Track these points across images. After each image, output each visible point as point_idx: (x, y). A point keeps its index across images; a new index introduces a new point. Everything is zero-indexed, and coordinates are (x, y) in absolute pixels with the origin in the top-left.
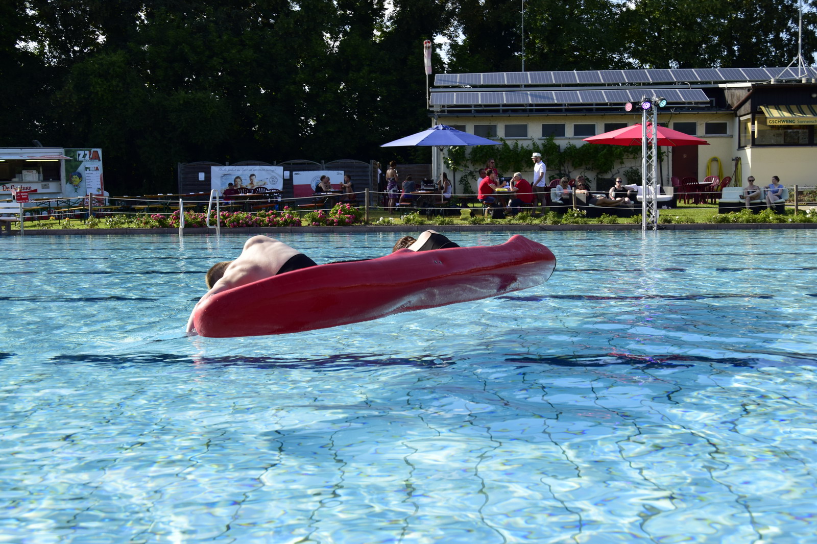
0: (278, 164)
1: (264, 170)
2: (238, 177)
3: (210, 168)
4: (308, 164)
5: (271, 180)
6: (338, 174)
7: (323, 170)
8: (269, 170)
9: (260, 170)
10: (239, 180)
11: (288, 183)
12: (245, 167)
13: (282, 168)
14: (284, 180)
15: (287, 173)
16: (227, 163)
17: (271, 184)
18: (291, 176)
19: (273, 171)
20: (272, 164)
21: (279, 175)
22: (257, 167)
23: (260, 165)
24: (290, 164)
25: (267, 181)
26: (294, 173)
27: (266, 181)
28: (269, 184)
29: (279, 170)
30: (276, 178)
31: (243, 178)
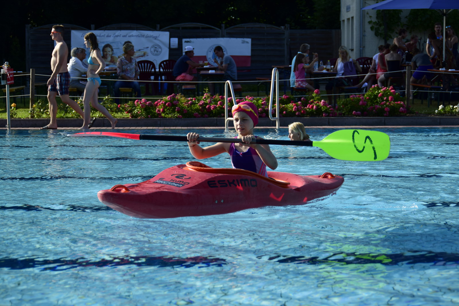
0: (161, 29)
1: (143, 36)
2: (108, 46)
3: (70, 33)
4: (203, 28)
5: (152, 50)
6: (243, 42)
7: (223, 36)
8: (150, 37)
9: (138, 36)
10: (109, 49)
11: (175, 52)
12: (118, 32)
13: (167, 34)
14: (171, 50)
15: (175, 41)
16: (93, 26)
18: (180, 44)
19: (156, 38)
20: (154, 29)
21: (164, 43)
22: (135, 33)
23: (137, 29)
24: (179, 28)
25: (148, 51)
26: (184, 40)
27: (145, 50)
28: (150, 54)
29: (164, 36)
30: (160, 47)
31: (114, 46)
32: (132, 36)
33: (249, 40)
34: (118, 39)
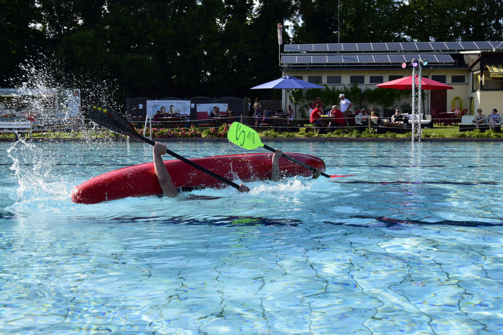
0: (187, 99)
1: (179, 103)
2: (163, 107)
3: (146, 101)
4: (206, 99)
5: (183, 109)
6: (224, 105)
7: (215, 103)
8: (182, 103)
9: (176, 103)
10: (163, 109)
11: (193, 111)
12: (168, 101)
13: (190, 101)
14: (191, 109)
15: (193, 105)
16: (156, 98)
17: (183, 111)
18: (195, 106)
19: (184, 104)
20: (184, 99)
21: (188, 106)
22: (175, 101)
23: (176, 100)
24: (195, 99)
25: (181, 110)
26: (197, 105)
27: (180, 109)
28: (182, 111)
29: (188, 103)
30: (186, 108)
31: (166, 107)
32: (174, 103)
33: (227, 105)
34: (168, 104)
